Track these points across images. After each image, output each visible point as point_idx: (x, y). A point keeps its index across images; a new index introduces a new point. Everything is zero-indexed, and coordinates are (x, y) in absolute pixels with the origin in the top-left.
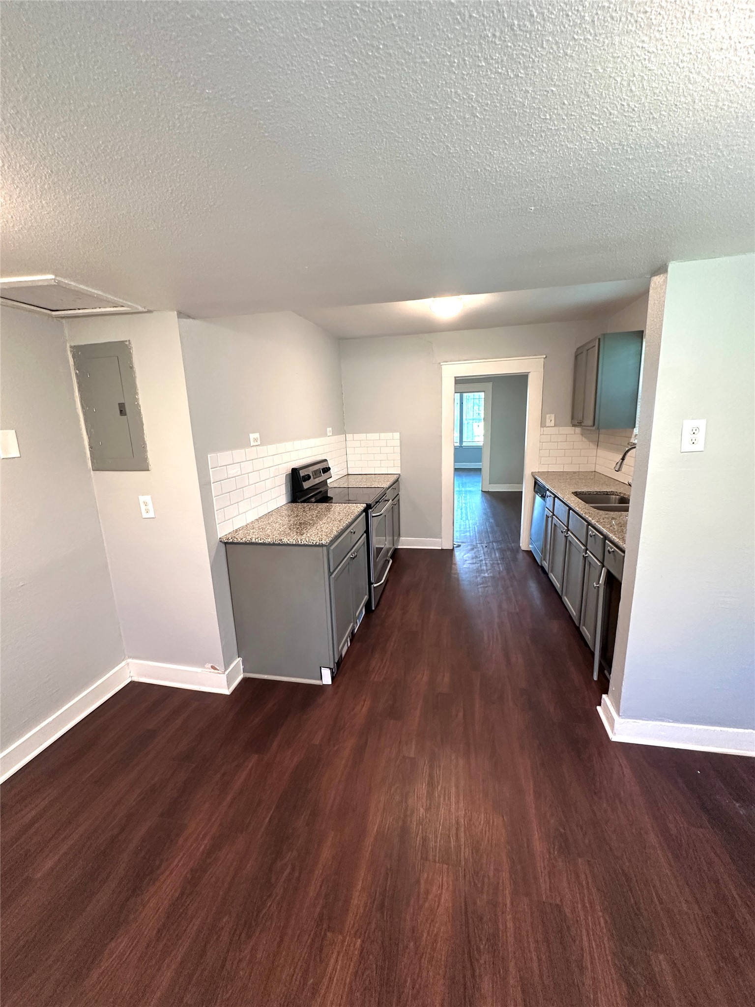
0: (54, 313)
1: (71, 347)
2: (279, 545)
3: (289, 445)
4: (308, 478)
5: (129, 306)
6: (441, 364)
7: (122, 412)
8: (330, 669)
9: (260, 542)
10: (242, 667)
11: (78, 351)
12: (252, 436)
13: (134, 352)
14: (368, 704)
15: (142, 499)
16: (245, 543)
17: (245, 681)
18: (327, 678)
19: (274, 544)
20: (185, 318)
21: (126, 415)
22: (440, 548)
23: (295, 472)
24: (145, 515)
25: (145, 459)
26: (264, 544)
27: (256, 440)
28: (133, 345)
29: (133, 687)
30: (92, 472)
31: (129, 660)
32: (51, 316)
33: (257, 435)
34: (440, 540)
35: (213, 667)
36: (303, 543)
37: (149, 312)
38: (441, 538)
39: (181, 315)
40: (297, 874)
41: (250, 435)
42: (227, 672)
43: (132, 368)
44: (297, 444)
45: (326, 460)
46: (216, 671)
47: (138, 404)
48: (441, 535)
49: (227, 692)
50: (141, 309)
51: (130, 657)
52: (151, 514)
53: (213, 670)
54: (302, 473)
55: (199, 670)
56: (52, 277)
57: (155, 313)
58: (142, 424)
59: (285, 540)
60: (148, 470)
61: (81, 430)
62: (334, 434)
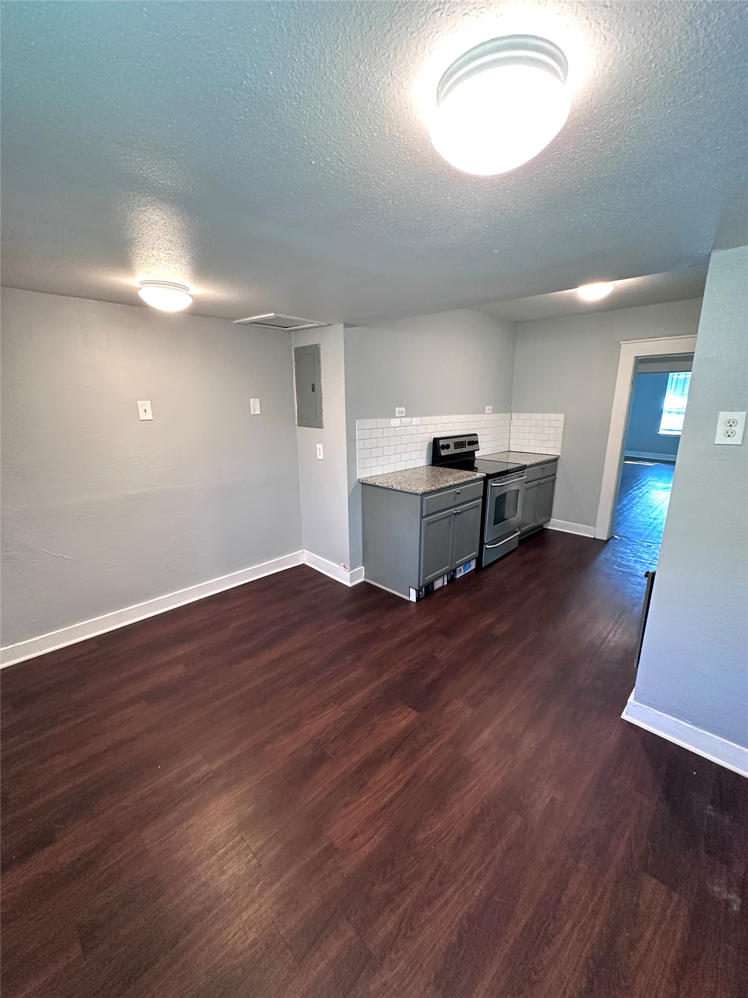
0: (286, 329)
1: (294, 348)
2: (391, 489)
3: (436, 419)
4: (447, 447)
5: (317, 323)
6: (621, 343)
7: (313, 390)
8: (416, 590)
9: (380, 485)
10: (364, 574)
11: (298, 350)
12: (397, 409)
13: (322, 351)
14: (432, 621)
15: (318, 446)
16: (372, 485)
17: (364, 583)
18: (413, 598)
19: (388, 489)
20: (349, 327)
21: (315, 391)
22: (593, 537)
23: (436, 440)
24: (319, 457)
25: (321, 421)
26: (382, 487)
27: (400, 412)
28: (321, 347)
29: (303, 566)
30: (297, 427)
31: (305, 550)
32: (284, 331)
33: (403, 409)
34: (594, 528)
35: (344, 566)
36: (405, 490)
37: (329, 325)
38: (595, 527)
39: (346, 326)
40: (333, 676)
41: (396, 408)
42: (351, 572)
43: (320, 361)
44: (445, 418)
45: (476, 435)
46: (346, 569)
47: (321, 385)
48: (595, 523)
49: (349, 585)
50: (324, 324)
51: (305, 549)
52: (321, 457)
53: (344, 568)
54: (441, 443)
55: (337, 566)
56: (273, 314)
57: (333, 325)
58: (322, 398)
59: (395, 487)
60: (322, 428)
61: (294, 400)
62: (494, 411)
